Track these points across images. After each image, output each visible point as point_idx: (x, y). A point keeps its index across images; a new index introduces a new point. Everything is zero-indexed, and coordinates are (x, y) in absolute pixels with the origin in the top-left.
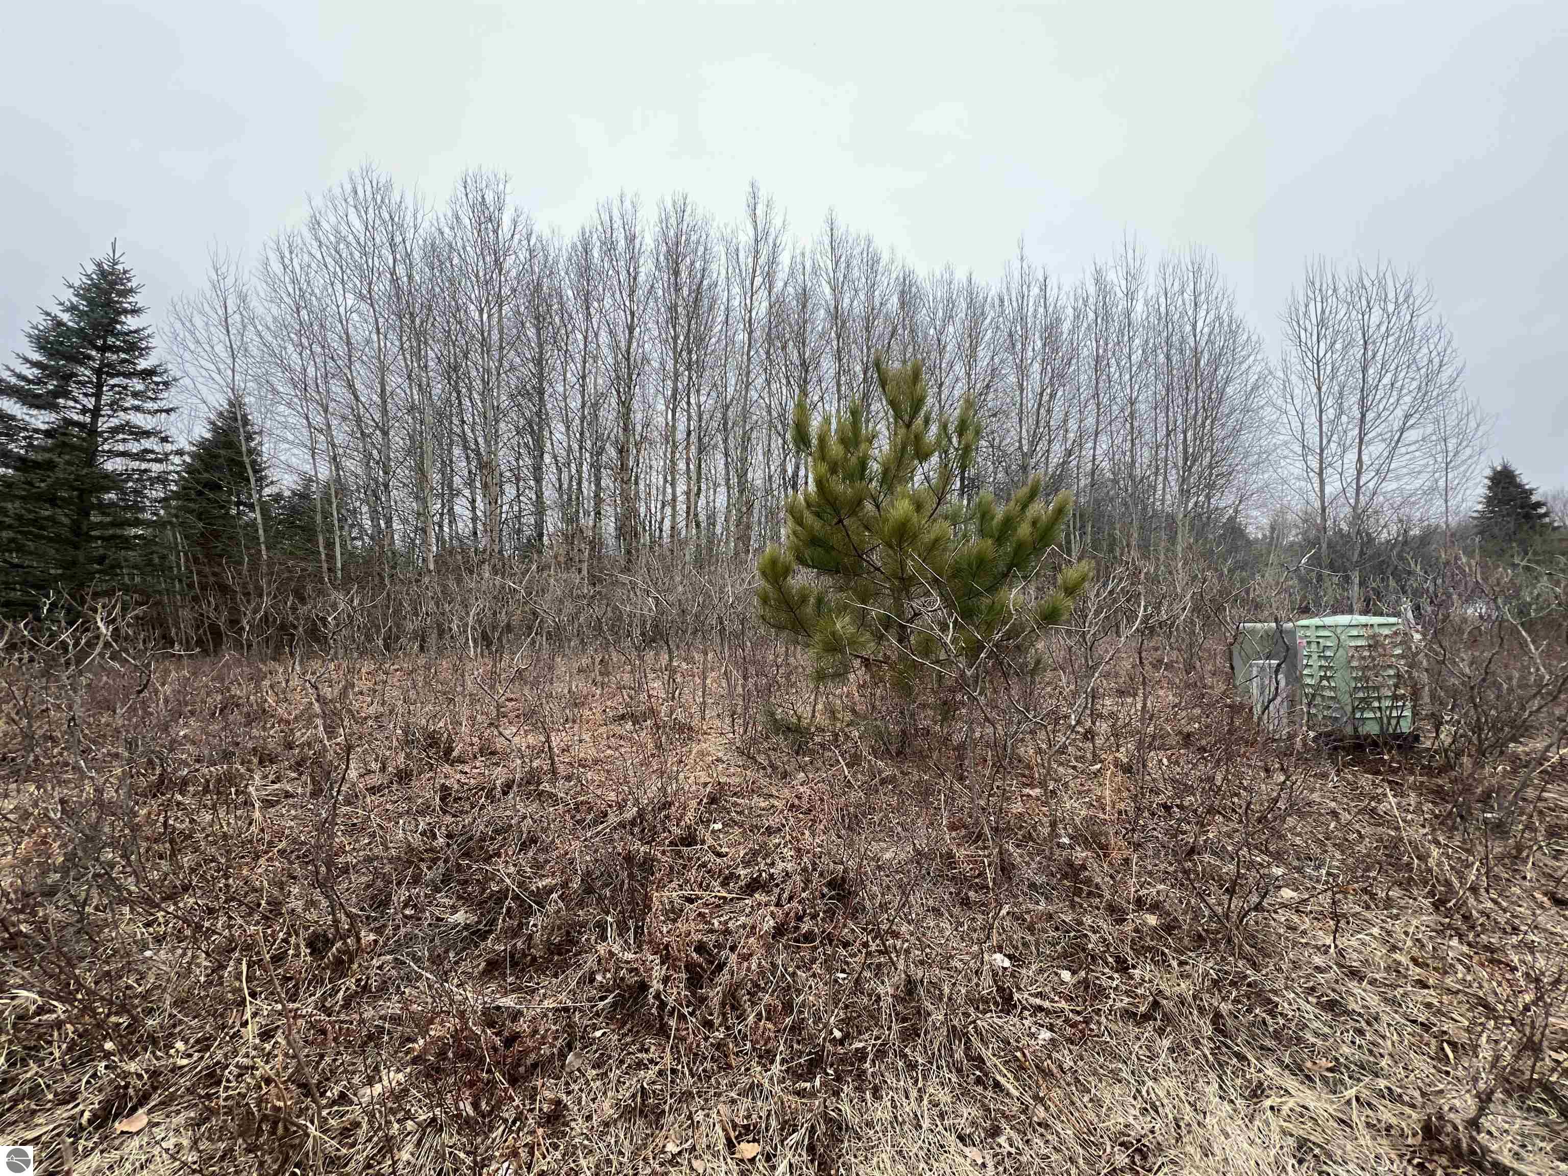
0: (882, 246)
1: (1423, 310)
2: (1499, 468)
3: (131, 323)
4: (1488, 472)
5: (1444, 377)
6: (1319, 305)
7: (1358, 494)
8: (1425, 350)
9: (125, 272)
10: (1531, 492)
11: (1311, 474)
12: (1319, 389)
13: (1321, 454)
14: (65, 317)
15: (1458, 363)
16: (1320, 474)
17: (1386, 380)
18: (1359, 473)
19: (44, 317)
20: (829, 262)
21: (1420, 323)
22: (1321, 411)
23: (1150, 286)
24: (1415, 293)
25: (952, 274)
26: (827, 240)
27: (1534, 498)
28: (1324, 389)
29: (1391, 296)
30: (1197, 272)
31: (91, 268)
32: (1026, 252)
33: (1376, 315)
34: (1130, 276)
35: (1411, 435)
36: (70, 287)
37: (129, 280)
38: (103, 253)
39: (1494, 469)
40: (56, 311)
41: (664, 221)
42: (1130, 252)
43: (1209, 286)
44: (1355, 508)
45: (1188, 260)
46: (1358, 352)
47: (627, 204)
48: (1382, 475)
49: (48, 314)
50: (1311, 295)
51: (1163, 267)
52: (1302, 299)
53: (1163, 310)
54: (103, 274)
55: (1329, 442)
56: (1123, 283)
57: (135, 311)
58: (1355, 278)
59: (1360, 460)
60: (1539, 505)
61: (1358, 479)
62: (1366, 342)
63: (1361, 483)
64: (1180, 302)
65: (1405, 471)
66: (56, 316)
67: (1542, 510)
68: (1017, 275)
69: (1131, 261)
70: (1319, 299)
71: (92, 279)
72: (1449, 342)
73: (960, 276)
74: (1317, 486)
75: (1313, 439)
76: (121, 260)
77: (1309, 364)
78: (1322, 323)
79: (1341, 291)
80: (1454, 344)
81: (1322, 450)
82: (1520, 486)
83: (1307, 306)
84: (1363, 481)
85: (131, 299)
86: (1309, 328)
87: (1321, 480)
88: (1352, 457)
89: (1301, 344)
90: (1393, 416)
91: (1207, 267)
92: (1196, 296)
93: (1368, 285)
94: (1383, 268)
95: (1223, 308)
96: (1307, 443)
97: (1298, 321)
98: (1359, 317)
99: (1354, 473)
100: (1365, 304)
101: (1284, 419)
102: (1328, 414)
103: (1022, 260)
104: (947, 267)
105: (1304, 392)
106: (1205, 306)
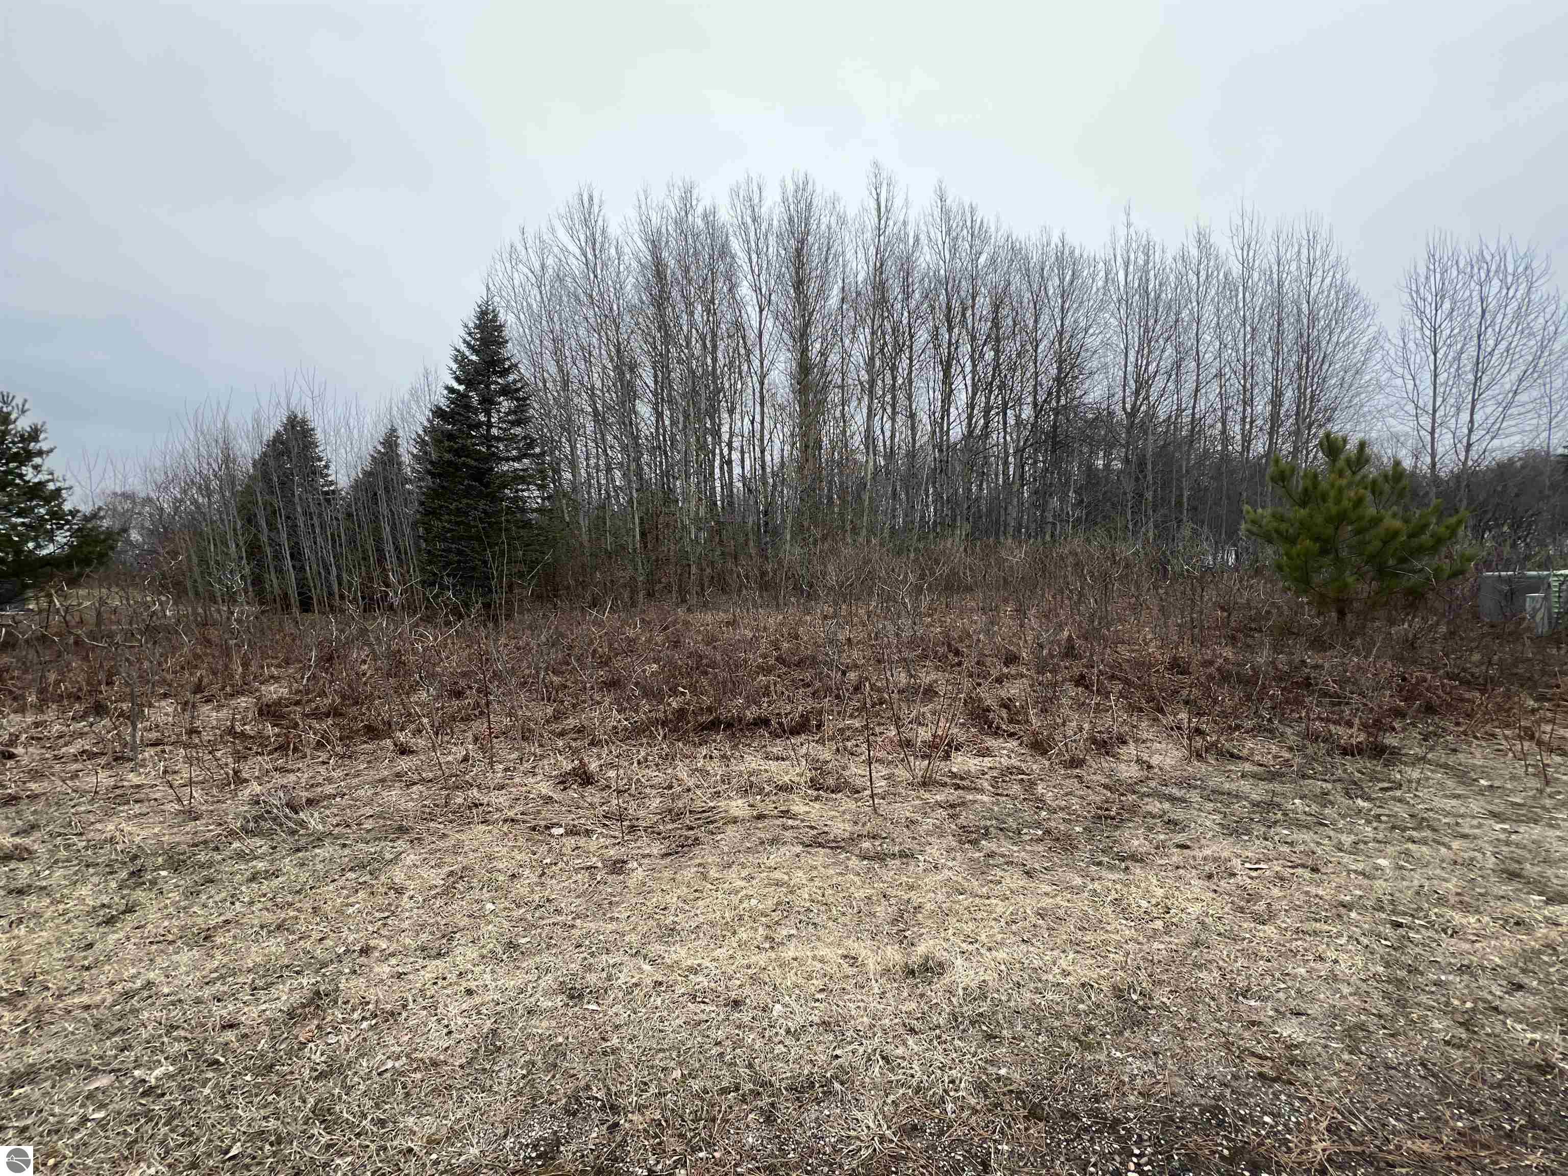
0: (986, 215)
1: (1541, 282)
5: (1557, 346)
6: (1439, 276)
7: (1468, 450)
8: (1541, 320)
11: (1422, 433)
12: (1435, 354)
13: (1434, 415)
16: (1432, 433)
17: (1503, 346)
18: (1471, 431)
21: (1537, 294)
22: (1436, 376)
23: (1266, 257)
24: (1534, 265)
28: (1441, 353)
30: (1313, 240)
33: (1495, 286)
34: (1246, 246)
35: (1522, 397)
42: (1247, 223)
43: (1326, 254)
44: (1465, 463)
45: (1303, 227)
46: (1474, 321)
48: (1493, 433)
50: (1431, 266)
51: (1278, 235)
52: (1422, 271)
53: (1278, 277)
55: (1443, 404)
58: (1476, 250)
59: (1472, 421)
61: (1469, 437)
62: (1484, 312)
63: (1473, 440)
64: (1294, 268)
69: (1247, 230)
70: (1438, 271)
73: (1056, 240)
74: (1427, 442)
75: (1426, 400)
78: (1441, 295)
79: (1462, 262)
81: (1435, 411)
83: (1427, 277)
84: (1474, 438)
86: (1429, 298)
87: (1433, 439)
88: (1465, 416)
89: (1421, 314)
90: (1507, 379)
91: (1324, 233)
92: (1311, 263)
93: (1488, 258)
94: (1504, 241)
95: (1338, 276)
96: (1421, 404)
97: (1417, 292)
98: (1478, 287)
99: (1466, 431)
100: (1483, 276)
101: (1399, 382)
102: (1442, 378)
103: (1129, 225)
104: (1045, 230)
105: (1421, 357)
106: (1320, 273)
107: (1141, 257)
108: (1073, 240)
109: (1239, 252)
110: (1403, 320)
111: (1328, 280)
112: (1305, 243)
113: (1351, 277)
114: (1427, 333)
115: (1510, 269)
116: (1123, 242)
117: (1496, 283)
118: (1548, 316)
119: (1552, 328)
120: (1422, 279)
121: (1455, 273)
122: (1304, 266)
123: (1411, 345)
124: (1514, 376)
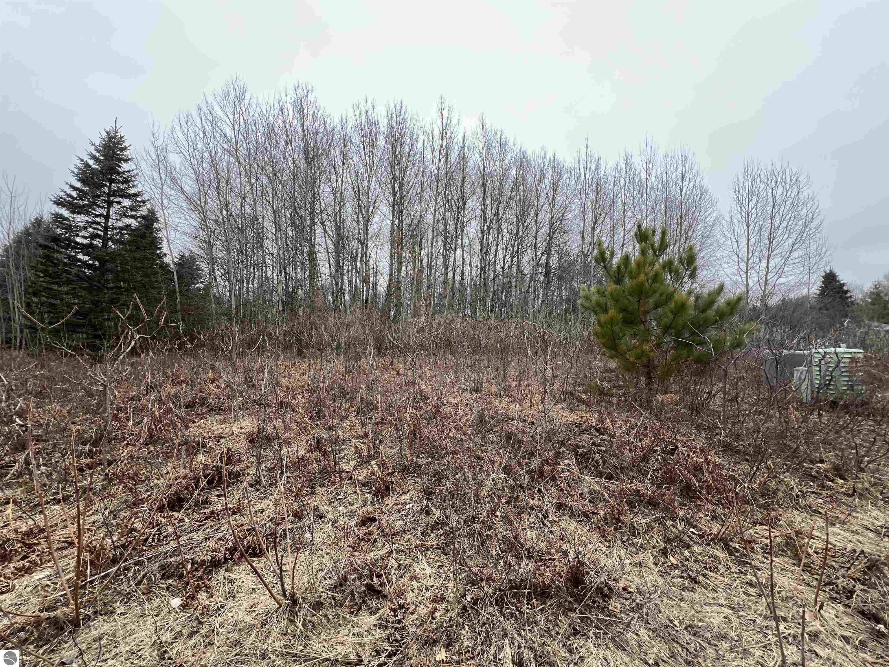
0: (509, 136)
1: (804, 189)
2: (828, 272)
3: (125, 166)
4: (823, 274)
5: (813, 225)
6: (750, 183)
7: (766, 284)
8: (805, 210)
9: (121, 137)
10: (843, 285)
11: (742, 273)
12: (748, 227)
13: (747, 262)
14: (91, 162)
15: (821, 217)
16: (747, 273)
17: (784, 224)
18: (767, 273)
19: (79, 161)
20: (480, 144)
21: (801, 196)
22: (749, 240)
23: (659, 169)
24: (801, 179)
25: (545, 152)
26: (480, 131)
27: (845, 288)
28: (751, 227)
29: (788, 181)
30: (684, 160)
31: (104, 135)
32: (589, 144)
33: (780, 190)
34: (648, 161)
35: (795, 254)
36: (93, 145)
37: (123, 142)
38: (110, 126)
39: (825, 272)
40: (86, 158)
41: (389, 115)
42: (649, 149)
43: (691, 168)
44: (764, 291)
45: (679, 153)
46: (769, 209)
47: (369, 104)
48: (779, 274)
49: (82, 160)
50: (746, 177)
51: (666, 157)
52: (742, 179)
53: (665, 180)
54: (110, 138)
55: (752, 256)
56: (645, 165)
57: (127, 161)
58: (770, 169)
59: (768, 267)
60: (847, 292)
61: (766, 275)
62: (774, 204)
63: (768, 278)
64: (674, 176)
65: (790, 273)
66: (86, 162)
67: (848, 295)
68: (584, 157)
69: (649, 152)
70: (750, 180)
71: (105, 141)
72: (818, 206)
74: (744, 278)
75: (743, 253)
76: (119, 131)
77: (744, 214)
78: (751, 193)
79: (762, 176)
80: (820, 207)
81: (748, 260)
82: (839, 281)
83: (744, 183)
85: (125, 153)
86: (745, 195)
87: (747, 276)
88: (764, 264)
89: (741, 204)
90: (786, 244)
91: (690, 158)
92: (683, 174)
93: (776, 174)
94: (785, 164)
95: (698, 181)
96: (740, 256)
97: (739, 192)
98: (771, 191)
100: (774, 184)
101: (729, 243)
102: (752, 242)
103: (587, 148)
104: (543, 149)
105: (740, 229)
106: (688, 180)
107: (594, 166)
108: (559, 157)
110: (730, 207)
111: (692, 184)
112: (680, 162)
118: (808, 208)
119: (811, 215)
120: (741, 184)
121: (759, 182)
122: (679, 175)
123: (735, 221)
124: (790, 241)
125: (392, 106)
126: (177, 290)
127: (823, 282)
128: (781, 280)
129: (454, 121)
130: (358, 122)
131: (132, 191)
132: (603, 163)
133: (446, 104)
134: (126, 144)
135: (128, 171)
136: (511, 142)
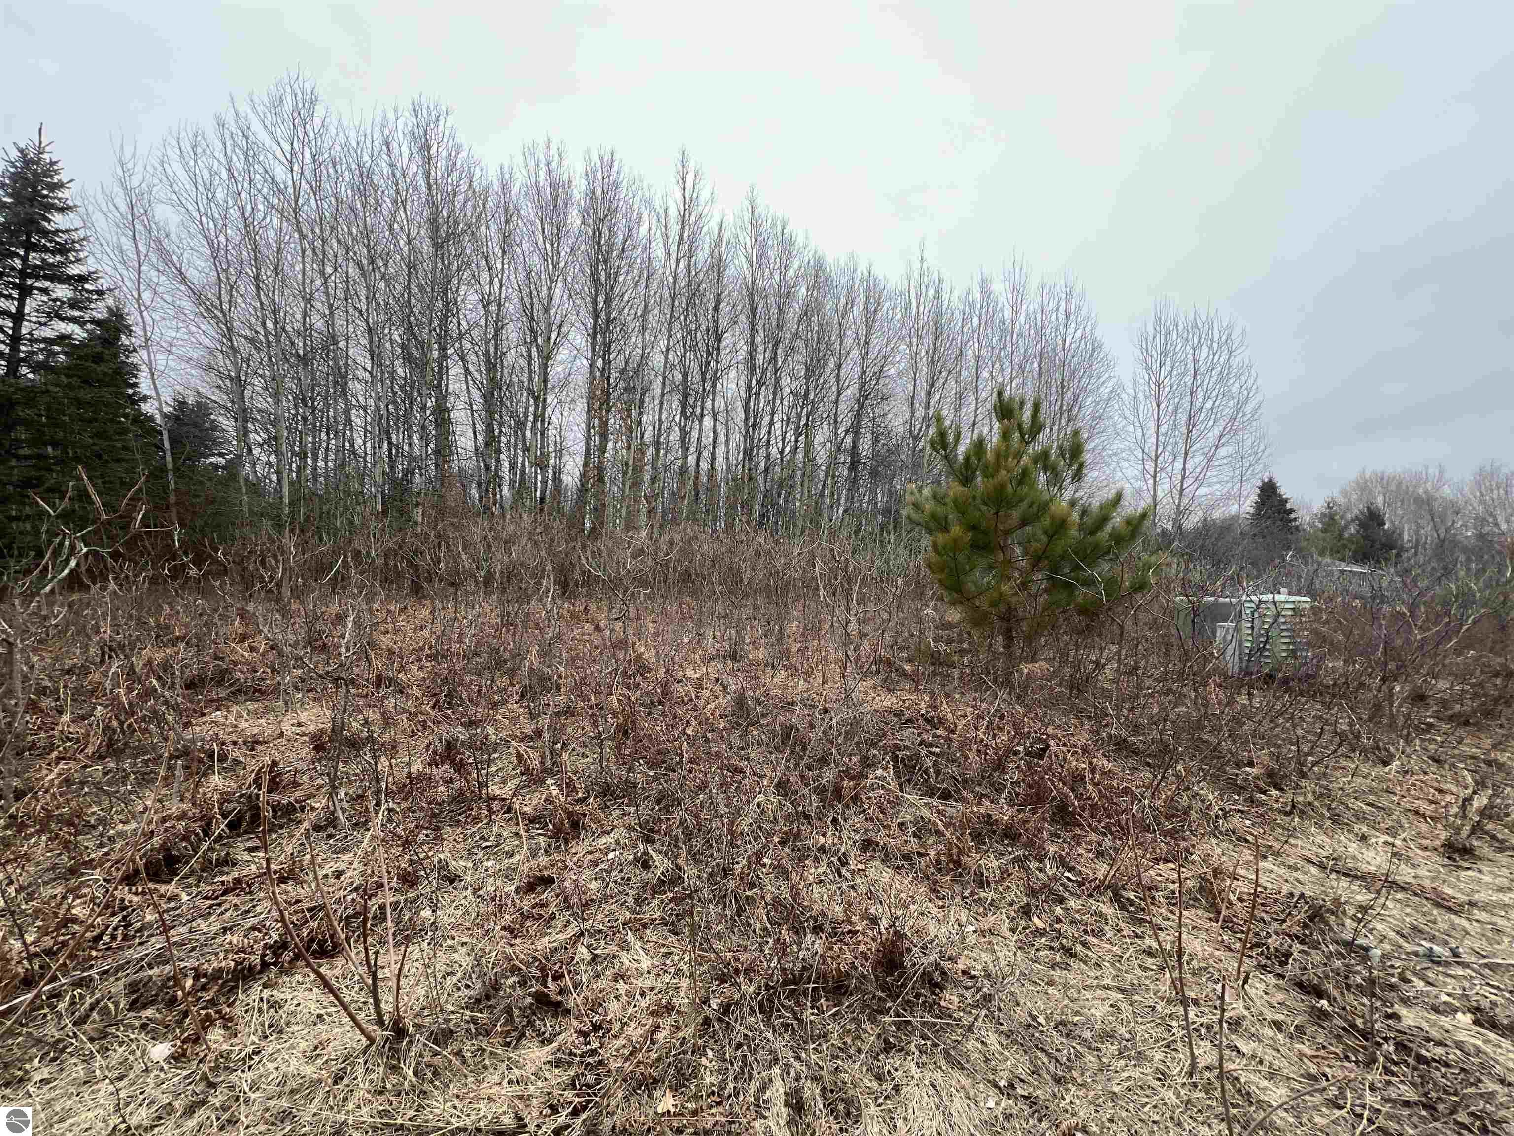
0: (797, 230)
1: (1238, 351)
2: (1266, 480)
3: (58, 221)
4: (1260, 484)
5: (1249, 408)
6: (1163, 338)
7: (1180, 494)
8: (1237, 385)
9: (52, 163)
11: (1147, 476)
12: (1158, 406)
13: (1156, 461)
15: (1259, 397)
16: (1155, 477)
17: (1209, 405)
18: (1183, 478)
20: (748, 238)
21: (1235, 362)
22: (1159, 426)
23: (1031, 305)
24: (1233, 336)
25: (855, 263)
26: (747, 217)
27: (1288, 506)
28: (1163, 406)
30: (1070, 294)
31: (14, 154)
32: (926, 255)
33: (1204, 351)
34: (1016, 290)
35: (1222, 451)
37: (56, 172)
38: (26, 138)
39: (1263, 481)
41: (590, 174)
42: (1017, 270)
43: (1079, 308)
44: (1178, 506)
45: (1062, 282)
46: (1188, 379)
47: (553, 151)
48: (1200, 481)
50: (1158, 328)
51: (1042, 286)
52: (1151, 331)
53: (1039, 324)
54: (28, 162)
55: (1163, 451)
57: (63, 210)
58: (1191, 318)
59: (1184, 469)
60: (1291, 511)
61: (1182, 483)
62: (1195, 373)
63: (1184, 487)
64: (1053, 318)
65: (1215, 480)
67: (1292, 516)
69: (1017, 276)
70: (1163, 332)
71: (16, 167)
72: (1256, 380)
73: (862, 268)
74: (1151, 485)
75: (1150, 446)
76: (47, 149)
78: (1164, 353)
79: (1181, 328)
80: (1259, 381)
81: (1157, 457)
82: (1280, 495)
83: (1154, 337)
84: (1185, 484)
85: (60, 195)
86: (1155, 356)
87: (1155, 482)
88: (1179, 465)
89: (1148, 368)
90: (1211, 435)
91: (1077, 291)
92: (1067, 315)
93: (1200, 326)
94: (1212, 314)
95: (1088, 329)
96: (1146, 450)
97: (1147, 350)
98: (1191, 351)
99: (1180, 477)
100: (1196, 342)
101: (1131, 428)
102: (1163, 429)
103: (922, 261)
104: (852, 257)
105: (1147, 408)
106: (1073, 326)
107: (931, 292)
108: (878, 272)
109: (1010, 296)
110: (1134, 372)
111: (1079, 333)
112: (1064, 296)
113: (1099, 334)
114: (1153, 386)
115: (1216, 338)
116: (916, 276)
117: (1205, 349)
118: (1243, 382)
119: (1245, 393)
120: (1150, 339)
121: (1175, 337)
122: (1061, 317)
123: (1141, 396)
124: (1217, 431)
125: (595, 159)
126: (170, 466)
127: (1259, 496)
128: (1202, 491)
129: (705, 195)
130: (533, 181)
131: (74, 270)
132: (946, 287)
133: (692, 164)
134: (63, 177)
135: (67, 231)
136: (800, 240)
